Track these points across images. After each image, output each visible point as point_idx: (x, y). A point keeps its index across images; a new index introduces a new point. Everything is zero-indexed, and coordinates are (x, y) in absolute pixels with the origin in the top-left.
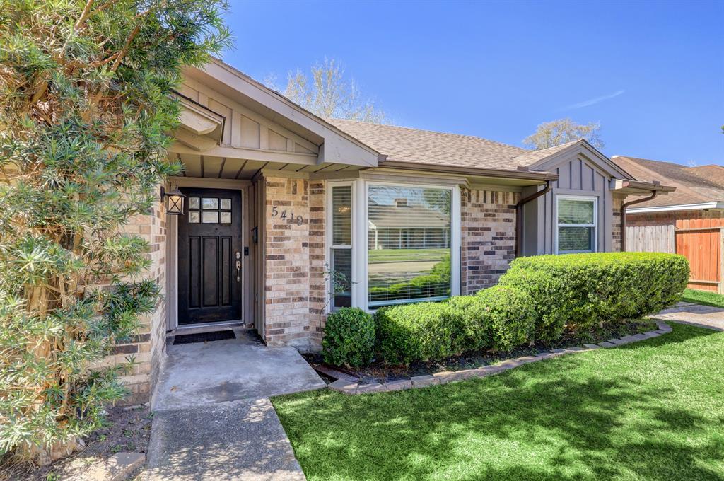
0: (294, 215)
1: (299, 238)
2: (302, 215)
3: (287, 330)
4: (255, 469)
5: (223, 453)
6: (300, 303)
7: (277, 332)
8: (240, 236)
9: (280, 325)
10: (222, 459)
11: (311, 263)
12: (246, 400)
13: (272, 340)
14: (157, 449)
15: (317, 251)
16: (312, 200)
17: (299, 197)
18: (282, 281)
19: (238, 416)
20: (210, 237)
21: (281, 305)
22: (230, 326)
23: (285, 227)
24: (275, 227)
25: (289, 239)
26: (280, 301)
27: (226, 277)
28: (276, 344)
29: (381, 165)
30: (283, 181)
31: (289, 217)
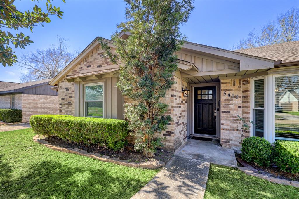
0: (234, 94)
1: (237, 104)
2: (238, 94)
3: (231, 142)
4: (190, 180)
5: (184, 172)
6: (237, 132)
7: (226, 142)
8: (216, 104)
9: (227, 139)
10: (183, 173)
11: (243, 115)
12: (201, 161)
13: (224, 145)
14: (169, 164)
15: (246, 110)
16: (243, 87)
17: (236, 87)
18: (229, 122)
19: (196, 164)
20: (205, 104)
21: (228, 132)
22: (212, 137)
23: (230, 100)
24: (225, 100)
25: (232, 104)
26: (227, 129)
27: (210, 118)
28: (226, 147)
29: (276, 66)
30: (229, 81)
31: (231, 95)
